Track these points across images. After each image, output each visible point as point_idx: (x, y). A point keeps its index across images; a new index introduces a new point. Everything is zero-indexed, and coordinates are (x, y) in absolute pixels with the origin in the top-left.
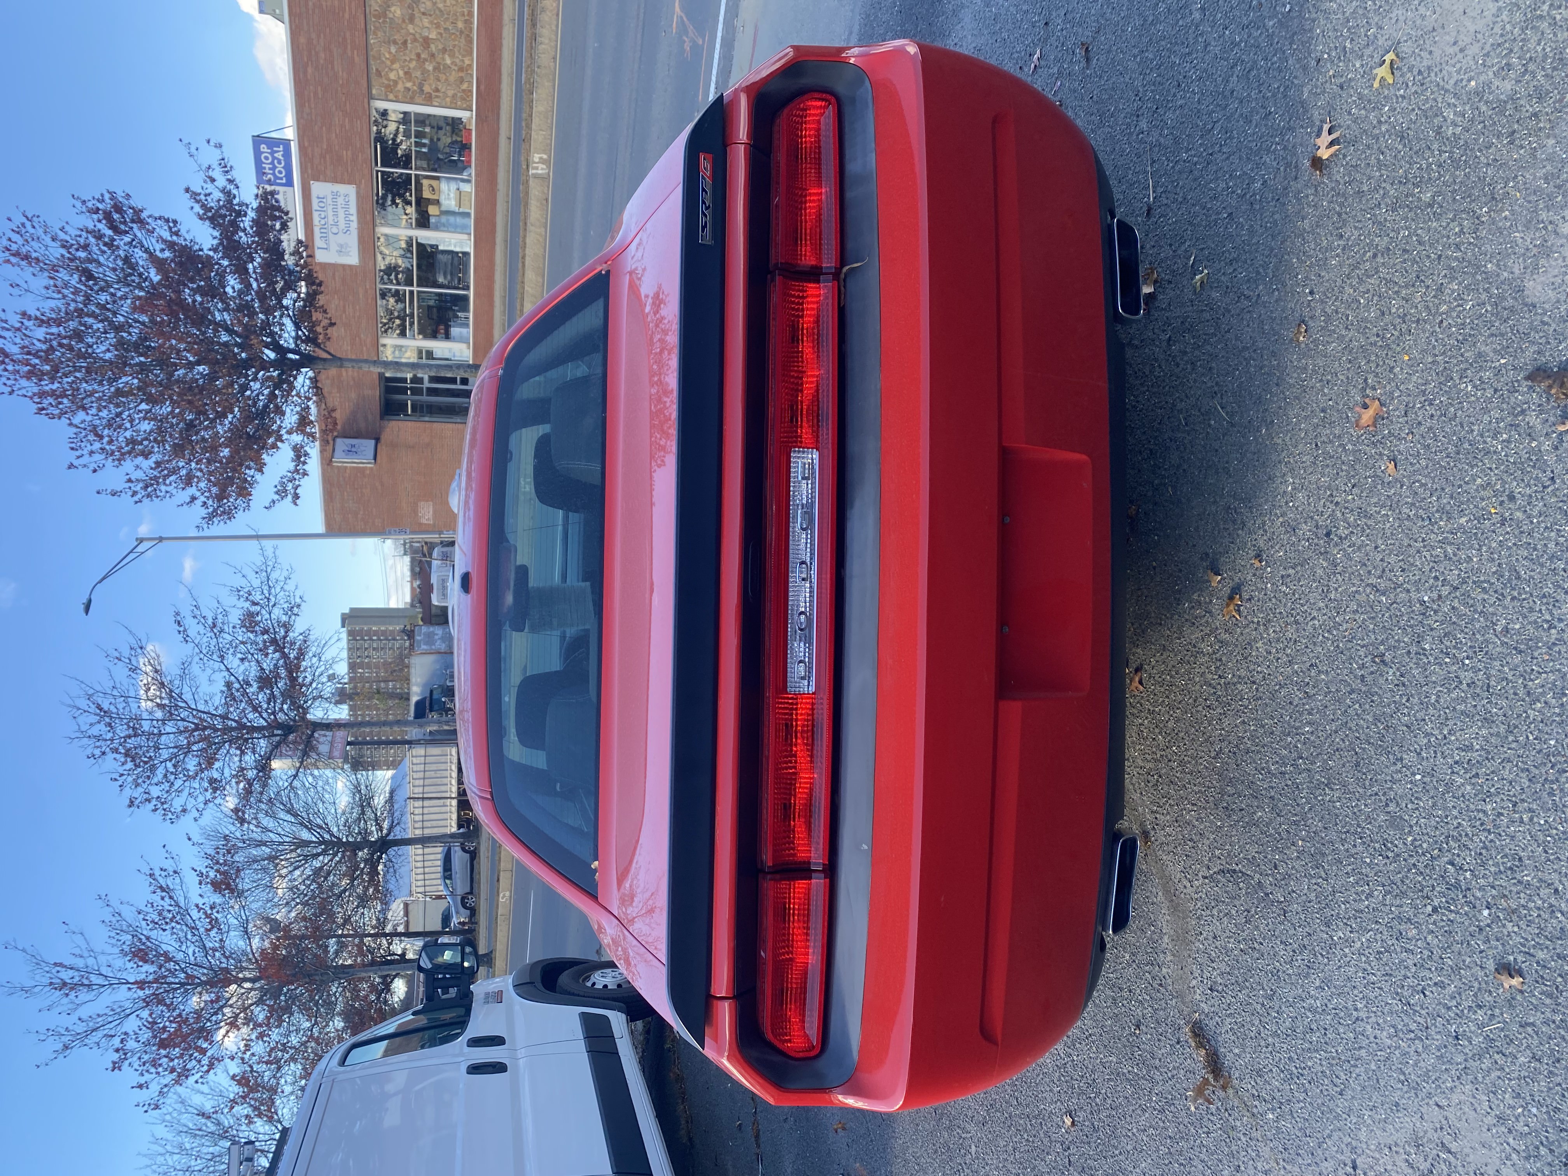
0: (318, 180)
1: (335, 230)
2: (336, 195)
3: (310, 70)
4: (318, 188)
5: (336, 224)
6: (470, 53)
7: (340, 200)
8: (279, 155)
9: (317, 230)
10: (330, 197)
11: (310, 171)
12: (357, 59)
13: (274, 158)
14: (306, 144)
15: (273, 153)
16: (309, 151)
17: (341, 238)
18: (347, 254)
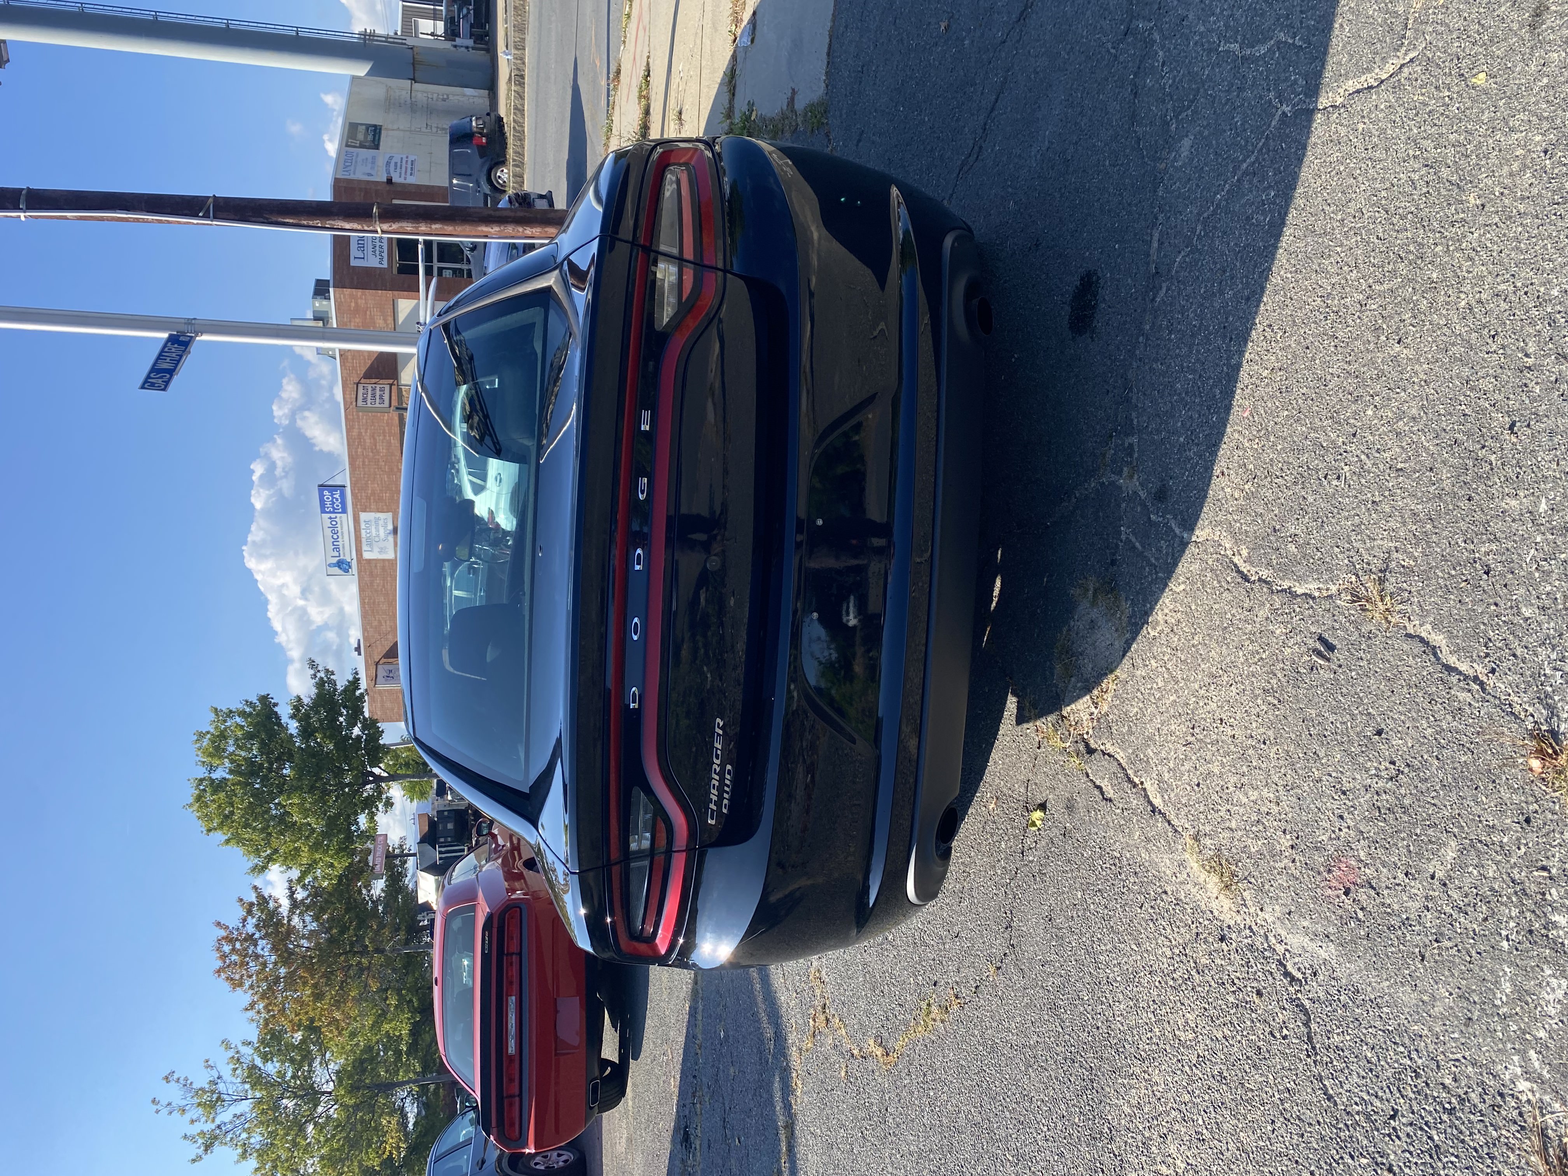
0: (365, 511)
1: (377, 539)
2: (377, 519)
4: (363, 516)
5: (378, 536)
7: (381, 522)
8: (337, 496)
9: (364, 540)
10: (373, 521)
11: (358, 506)
13: (333, 498)
14: (357, 488)
15: (332, 495)
16: (358, 493)
17: (382, 544)
18: (386, 553)
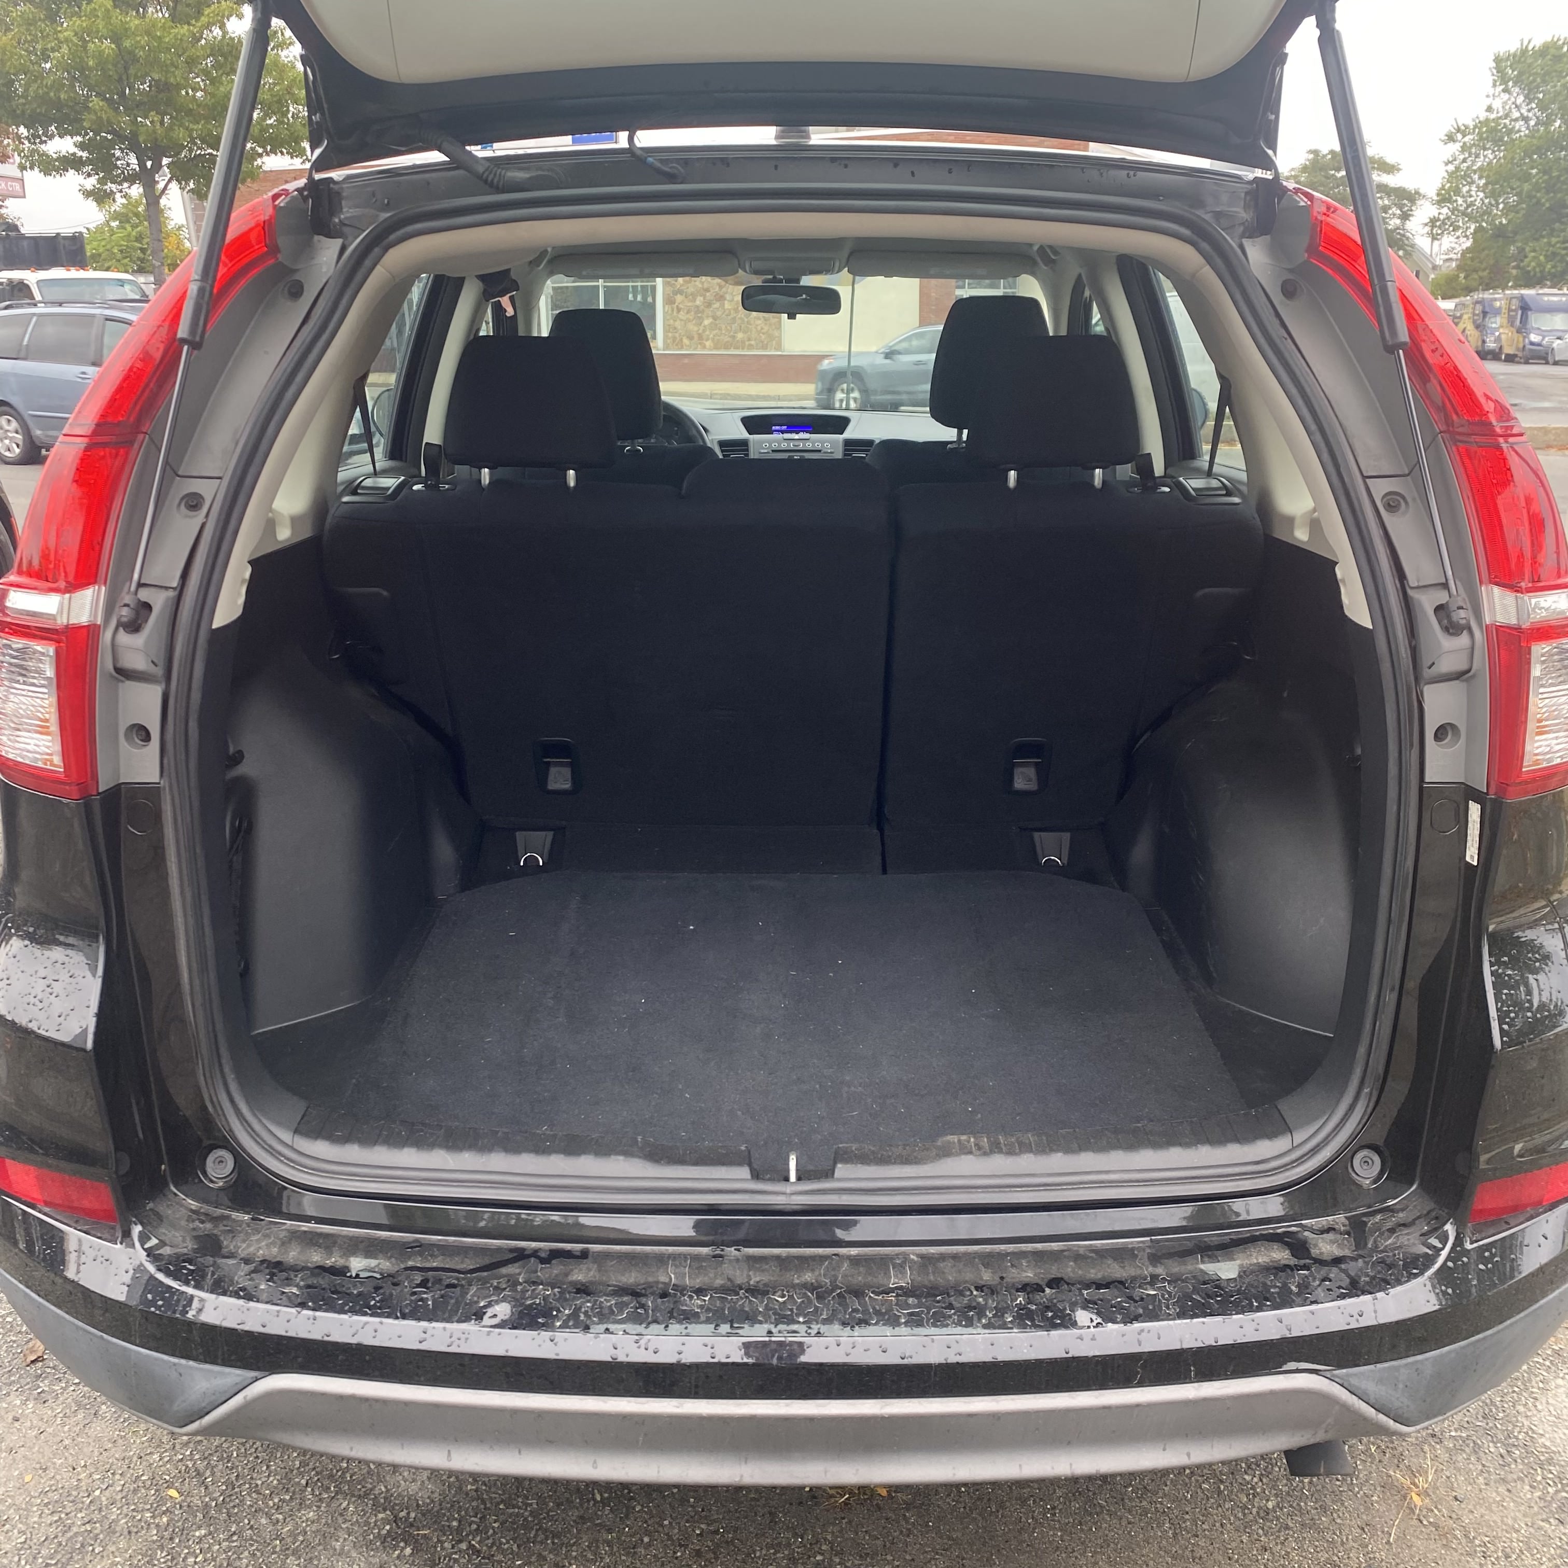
6: (716, 348)
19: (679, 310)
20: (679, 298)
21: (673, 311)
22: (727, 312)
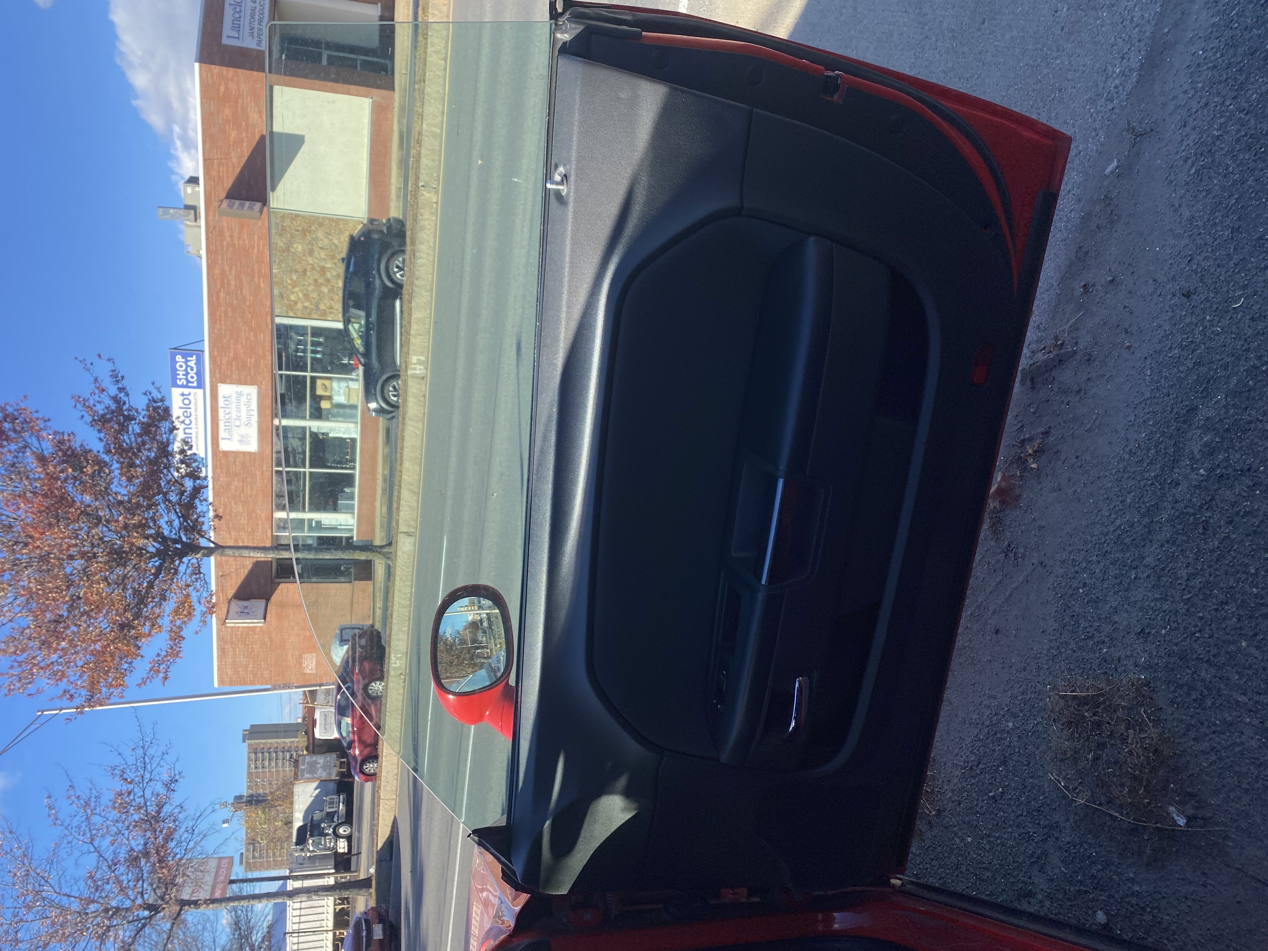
0: (225, 383)
1: (237, 423)
2: (240, 394)
3: (222, 295)
4: (224, 389)
5: (239, 418)
7: (243, 399)
8: (192, 364)
9: (221, 425)
10: (234, 396)
11: (218, 376)
12: (262, 285)
13: (187, 366)
14: (216, 354)
15: (186, 362)
16: (218, 359)
17: (243, 430)
18: (248, 443)
19: (331, 308)
20: (322, 307)
21: (331, 313)
22: (334, 266)
